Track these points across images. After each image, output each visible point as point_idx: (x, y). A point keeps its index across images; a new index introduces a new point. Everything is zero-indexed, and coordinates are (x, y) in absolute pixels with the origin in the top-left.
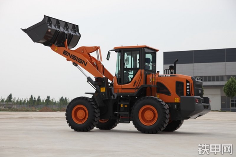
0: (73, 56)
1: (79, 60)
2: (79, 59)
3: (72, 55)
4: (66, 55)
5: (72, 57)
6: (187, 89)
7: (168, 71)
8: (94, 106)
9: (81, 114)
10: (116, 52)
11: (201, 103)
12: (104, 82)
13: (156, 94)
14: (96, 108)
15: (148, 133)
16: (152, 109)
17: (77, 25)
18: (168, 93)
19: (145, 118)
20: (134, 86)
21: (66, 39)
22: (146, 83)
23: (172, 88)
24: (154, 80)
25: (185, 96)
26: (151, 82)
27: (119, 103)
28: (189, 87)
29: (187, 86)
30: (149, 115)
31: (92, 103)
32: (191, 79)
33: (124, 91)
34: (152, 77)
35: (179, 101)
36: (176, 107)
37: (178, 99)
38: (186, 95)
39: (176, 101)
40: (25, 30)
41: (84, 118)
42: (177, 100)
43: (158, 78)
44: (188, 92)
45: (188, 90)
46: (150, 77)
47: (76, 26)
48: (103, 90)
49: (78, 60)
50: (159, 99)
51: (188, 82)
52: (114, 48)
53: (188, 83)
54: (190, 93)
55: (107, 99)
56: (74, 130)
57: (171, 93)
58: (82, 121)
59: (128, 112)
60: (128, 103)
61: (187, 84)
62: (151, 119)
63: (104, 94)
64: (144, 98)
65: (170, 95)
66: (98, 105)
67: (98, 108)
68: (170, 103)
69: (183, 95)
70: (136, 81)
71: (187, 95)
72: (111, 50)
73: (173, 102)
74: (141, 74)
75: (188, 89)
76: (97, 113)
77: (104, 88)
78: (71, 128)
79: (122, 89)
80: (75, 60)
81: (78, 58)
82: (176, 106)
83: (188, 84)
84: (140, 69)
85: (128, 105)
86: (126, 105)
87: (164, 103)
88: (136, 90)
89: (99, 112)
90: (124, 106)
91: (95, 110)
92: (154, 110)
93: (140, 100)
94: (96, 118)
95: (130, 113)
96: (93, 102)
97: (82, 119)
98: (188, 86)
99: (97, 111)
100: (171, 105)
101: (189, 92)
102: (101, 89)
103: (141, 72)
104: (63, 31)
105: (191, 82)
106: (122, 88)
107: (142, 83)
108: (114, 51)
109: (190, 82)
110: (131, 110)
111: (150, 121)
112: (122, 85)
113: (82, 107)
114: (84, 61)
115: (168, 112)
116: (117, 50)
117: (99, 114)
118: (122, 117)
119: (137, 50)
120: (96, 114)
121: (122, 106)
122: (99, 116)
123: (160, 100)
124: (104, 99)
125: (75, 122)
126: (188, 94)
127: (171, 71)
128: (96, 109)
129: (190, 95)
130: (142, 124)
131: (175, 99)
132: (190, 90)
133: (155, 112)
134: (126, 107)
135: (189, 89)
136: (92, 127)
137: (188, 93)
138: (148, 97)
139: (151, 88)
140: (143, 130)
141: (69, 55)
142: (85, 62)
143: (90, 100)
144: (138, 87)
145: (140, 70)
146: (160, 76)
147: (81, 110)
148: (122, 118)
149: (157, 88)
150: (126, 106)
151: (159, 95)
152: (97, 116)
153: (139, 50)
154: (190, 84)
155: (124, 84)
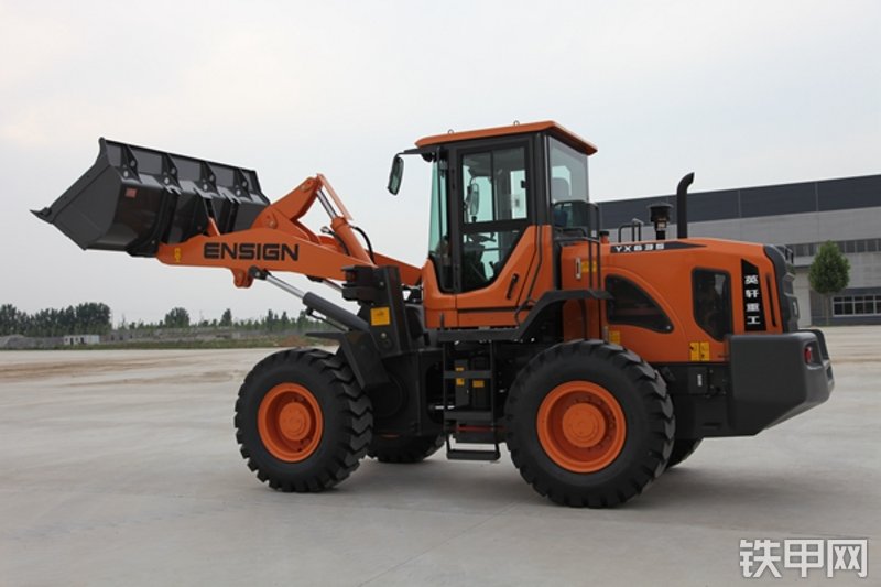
6: (747, 301)
8: (347, 390)
9: (294, 420)
10: (427, 158)
11: (819, 362)
12: (382, 284)
13: (606, 328)
14: (355, 395)
15: (585, 504)
16: (595, 395)
18: (659, 322)
19: (568, 436)
20: (509, 297)
22: (559, 284)
23: (676, 301)
24: (594, 269)
26: (579, 276)
27: (447, 375)
28: (755, 293)
29: (746, 287)
30: (582, 424)
31: (338, 375)
32: (763, 255)
33: (466, 320)
34: (587, 255)
35: (711, 356)
36: (700, 383)
37: (705, 345)
38: (742, 327)
39: (695, 357)
41: (310, 436)
42: (703, 350)
43: (608, 257)
44: (753, 314)
45: (753, 307)
46: (578, 254)
48: (381, 317)
50: (625, 351)
51: (748, 268)
52: (416, 144)
53: (751, 274)
54: (761, 318)
55: (400, 353)
56: (270, 485)
57: (673, 321)
58: (300, 450)
59: (489, 409)
60: (487, 374)
61: (744, 280)
62: (592, 444)
63: (384, 335)
65: (670, 331)
66: (362, 384)
67: (362, 393)
68: (672, 365)
69: (730, 331)
70: (517, 276)
71: (749, 328)
72: (407, 152)
73: (687, 360)
74: (538, 247)
75: (752, 300)
76: (358, 417)
77: (386, 311)
78: (259, 476)
79: (460, 311)
82: (700, 377)
83: (751, 280)
84: (531, 224)
85: (487, 382)
86: (477, 379)
87: (649, 371)
88: (523, 316)
89: (368, 409)
90: (471, 384)
91: (351, 403)
92: (602, 401)
94: (357, 435)
95: (499, 414)
96: (338, 369)
97: (302, 441)
98: (752, 286)
99: (356, 408)
100: (677, 373)
101: (760, 314)
102: (374, 312)
103: (538, 235)
105: (766, 267)
106: (459, 307)
107: (546, 284)
108: (419, 157)
109: (762, 272)
110: (501, 400)
111: (590, 450)
112: (460, 296)
113: (296, 394)
115: (668, 408)
116: (433, 150)
117: (368, 420)
118: (461, 426)
119: (516, 146)
120: (354, 420)
122: (369, 427)
123: (632, 356)
124: (389, 355)
125: (273, 456)
126: (754, 322)
128: (355, 400)
129: (761, 327)
130: (555, 463)
131: (693, 345)
132: (761, 307)
133: (611, 407)
135: (758, 300)
137: (753, 319)
138: (576, 347)
139: (582, 302)
140: (556, 489)
143: (328, 363)
144: (526, 302)
145: (530, 230)
146: (619, 249)
147: (293, 405)
148: (461, 431)
149: (608, 301)
150: (478, 384)
151: (618, 333)
152: (357, 426)
153: (525, 145)
154: (758, 279)
155: (465, 290)
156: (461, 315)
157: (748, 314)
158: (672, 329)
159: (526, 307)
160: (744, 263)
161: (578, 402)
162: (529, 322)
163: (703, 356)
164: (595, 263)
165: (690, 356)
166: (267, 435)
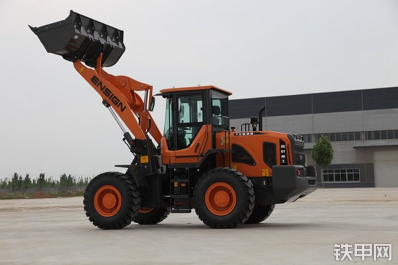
0: (107, 89)
1: (115, 99)
2: (115, 97)
3: (105, 87)
4: (96, 84)
5: (104, 90)
6: (282, 154)
7: (247, 126)
8: (132, 187)
9: (109, 200)
10: (164, 97)
11: (304, 176)
12: (145, 146)
13: (232, 164)
14: (134, 190)
15: (222, 227)
16: (227, 188)
17: (121, 30)
18: (251, 162)
19: (216, 203)
20: (195, 152)
21: (101, 54)
22: (214, 146)
23: (257, 153)
24: (227, 142)
25: (278, 165)
26: (222, 144)
27: (171, 181)
28: (284, 151)
29: (281, 149)
30: (221, 198)
31: (128, 182)
32: (287, 137)
33: (179, 161)
34: (224, 136)
35: (270, 174)
36: (264, 184)
37: (267, 170)
38: (280, 163)
39: (263, 175)
40: (35, 30)
41: (115, 207)
42: (266, 172)
43: (233, 137)
44: (283, 159)
45: (283, 156)
46: (221, 136)
47: (119, 32)
48: (145, 160)
49: (113, 99)
50: (237, 171)
51: (282, 142)
52: (160, 91)
53: (283, 144)
54: (286, 161)
55: (152, 174)
56: (99, 227)
57: (256, 161)
58: (111, 212)
59: (187, 194)
60: (187, 180)
61: (280, 146)
62: (225, 205)
63: (146, 167)
64: (213, 172)
66: (138, 185)
67: (137, 189)
68: (255, 178)
69: (276, 164)
70: (198, 144)
71: (282, 164)
72: (157, 95)
73: (260, 176)
74: (207, 133)
75: (283, 154)
76: (136, 198)
77: (147, 157)
78: (94, 224)
79: (177, 157)
80: (108, 96)
81: (113, 95)
82: (264, 182)
83: (283, 146)
84: (204, 124)
85: (186, 183)
86: (183, 183)
87: (245, 178)
88: (200, 159)
89: (139, 196)
90: (180, 185)
91: (133, 192)
92: (229, 190)
93: (207, 175)
94: (135, 205)
95: (191, 196)
96: (128, 180)
97: (112, 209)
98: (283, 149)
99: (135, 195)
100: (257, 180)
101: (286, 159)
102: (142, 158)
103: (207, 128)
104: (98, 39)
105: (288, 142)
106: (177, 155)
107: (209, 147)
108: (161, 97)
110: (192, 191)
111: (224, 208)
112: (177, 151)
113: (111, 190)
114: (121, 104)
115: (252, 192)
116: (166, 94)
117: (139, 200)
118: (176, 202)
119: (199, 94)
120: (134, 199)
121: (176, 184)
122: (139, 203)
123: (239, 173)
124: (147, 175)
125: (100, 215)
126: (283, 162)
127: (253, 126)
128: (135, 191)
129: (286, 164)
130: (211, 213)
131: (263, 170)
132: (286, 156)
133: (232, 192)
134: (182, 187)
135: (285, 154)
136: (128, 222)
138: (219, 170)
139: (223, 154)
140: (212, 223)
141: (100, 86)
142: (123, 104)
143: (124, 177)
144: (202, 153)
145: (204, 126)
146: (237, 134)
147: (109, 194)
149: (233, 154)
150: (183, 185)
151: (236, 166)
152: (136, 202)
153: (202, 94)
154: (285, 146)
155: (179, 149)
156: (177, 159)
157: (281, 159)
158: (256, 164)
159: (202, 156)
160: (280, 140)
161: (220, 190)
162: (202, 161)
163: (266, 174)
164: (227, 139)
165: (261, 174)
166: (97, 206)
